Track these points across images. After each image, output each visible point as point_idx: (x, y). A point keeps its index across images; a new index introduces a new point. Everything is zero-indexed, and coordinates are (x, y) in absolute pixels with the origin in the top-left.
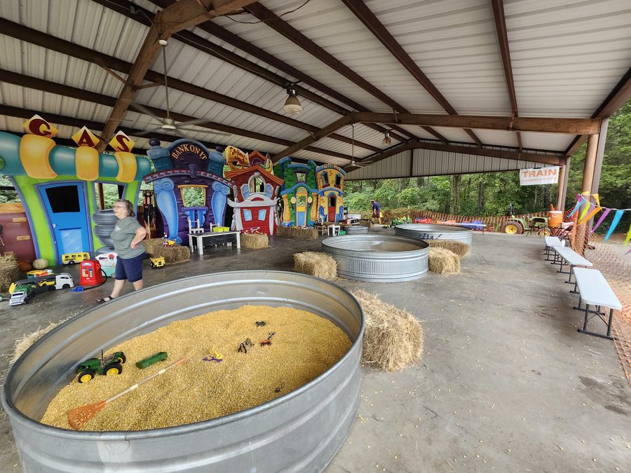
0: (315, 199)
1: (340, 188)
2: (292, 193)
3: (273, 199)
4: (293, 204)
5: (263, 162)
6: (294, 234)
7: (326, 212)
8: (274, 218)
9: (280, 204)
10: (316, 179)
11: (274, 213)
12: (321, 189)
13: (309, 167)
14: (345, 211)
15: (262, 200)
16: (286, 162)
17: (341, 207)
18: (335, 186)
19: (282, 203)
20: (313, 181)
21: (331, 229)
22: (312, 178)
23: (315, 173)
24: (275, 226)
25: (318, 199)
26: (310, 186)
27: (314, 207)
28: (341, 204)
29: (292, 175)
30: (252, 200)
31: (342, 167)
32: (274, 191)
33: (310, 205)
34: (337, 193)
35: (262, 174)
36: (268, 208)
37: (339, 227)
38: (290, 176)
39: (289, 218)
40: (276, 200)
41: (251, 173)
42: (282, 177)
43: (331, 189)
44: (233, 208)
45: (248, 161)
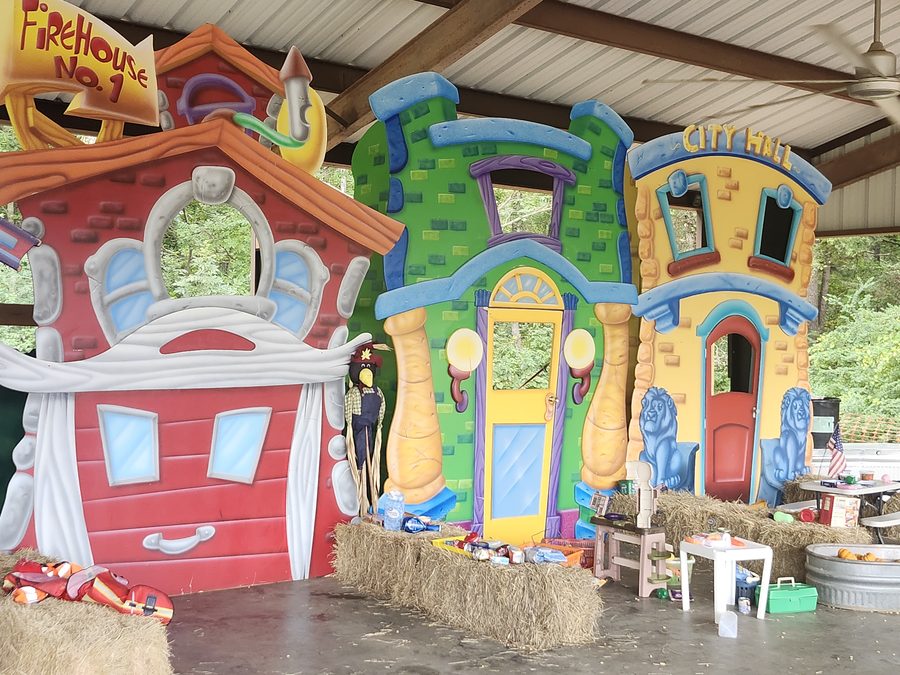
0: (617, 346)
1: (789, 276)
2: (459, 306)
3: (319, 337)
4: (455, 378)
5: (262, 99)
6: (428, 596)
7: (691, 428)
8: (326, 464)
9: (366, 376)
10: (624, 220)
11: (327, 432)
12: (658, 284)
13: (581, 145)
14: (824, 425)
15: (245, 345)
16: (420, 108)
17: (792, 400)
18: (753, 264)
19: (385, 366)
20: (608, 233)
21: (704, 570)
22: (597, 214)
23: (619, 183)
24: (328, 516)
25: (634, 343)
26: (583, 258)
27: (606, 395)
28: (793, 381)
29: (457, 189)
30: (168, 348)
31: (809, 153)
32: (331, 291)
33: (580, 383)
34: (764, 311)
35: (246, 179)
36: (281, 401)
37: (765, 554)
38: (445, 197)
39: (427, 467)
40: (341, 345)
41: (171, 169)
42: (392, 201)
43: (729, 286)
44: (21, 397)
45: (153, 94)
